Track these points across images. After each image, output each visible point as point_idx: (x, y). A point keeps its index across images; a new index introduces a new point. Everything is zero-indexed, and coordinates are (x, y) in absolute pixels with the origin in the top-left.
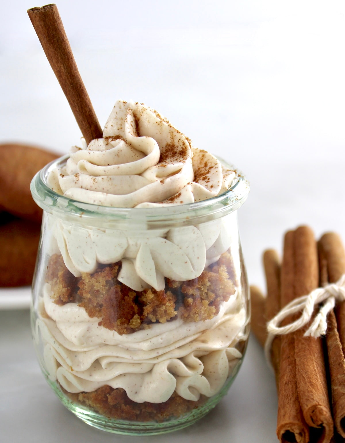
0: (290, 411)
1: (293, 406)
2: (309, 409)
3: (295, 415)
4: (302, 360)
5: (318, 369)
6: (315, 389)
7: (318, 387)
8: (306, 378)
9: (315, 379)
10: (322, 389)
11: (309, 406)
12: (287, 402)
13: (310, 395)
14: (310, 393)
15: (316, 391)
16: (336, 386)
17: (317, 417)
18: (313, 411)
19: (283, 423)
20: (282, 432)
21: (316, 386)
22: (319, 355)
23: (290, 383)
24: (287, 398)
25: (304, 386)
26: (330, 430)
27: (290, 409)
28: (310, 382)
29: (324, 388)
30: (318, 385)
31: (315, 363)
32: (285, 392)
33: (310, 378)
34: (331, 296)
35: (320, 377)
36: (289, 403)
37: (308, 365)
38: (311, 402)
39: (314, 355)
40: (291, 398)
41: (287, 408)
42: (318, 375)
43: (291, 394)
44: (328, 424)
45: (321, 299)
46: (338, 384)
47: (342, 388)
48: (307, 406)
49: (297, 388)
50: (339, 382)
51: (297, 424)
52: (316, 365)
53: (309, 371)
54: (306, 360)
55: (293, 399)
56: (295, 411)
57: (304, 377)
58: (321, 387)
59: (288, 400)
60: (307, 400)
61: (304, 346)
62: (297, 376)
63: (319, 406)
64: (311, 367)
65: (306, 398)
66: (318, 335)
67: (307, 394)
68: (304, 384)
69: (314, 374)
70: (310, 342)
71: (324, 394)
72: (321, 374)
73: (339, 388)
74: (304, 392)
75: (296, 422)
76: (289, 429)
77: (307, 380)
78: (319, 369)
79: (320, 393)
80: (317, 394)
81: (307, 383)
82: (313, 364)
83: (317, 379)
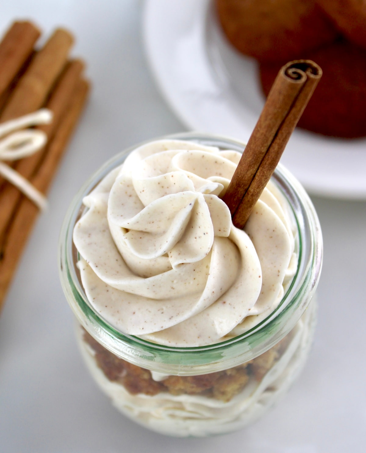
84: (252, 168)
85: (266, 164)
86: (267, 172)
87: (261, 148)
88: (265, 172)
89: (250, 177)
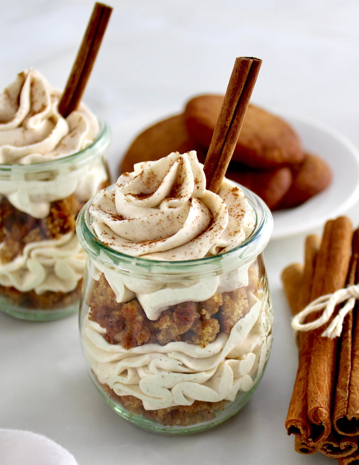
0: (298, 408)
1: (301, 403)
2: (312, 409)
3: (301, 412)
4: (316, 360)
5: (327, 370)
6: (321, 391)
7: (324, 388)
8: (315, 379)
9: (322, 381)
10: (327, 391)
11: (312, 407)
12: (297, 399)
13: (315, 397)
14: (315, 395)
15: (321, 393)
16: (339, 388)
17: (318, 417)
18: (316, 412)
19: (290, 419)
20: (289, 426)
21: (322, 387)
22: (332, 355)
23: (303, 379)
24: (298, 395)
25: (312, 387)
26: (328, 429)
27: (298, 406)
28: (318, 383)
29: (329, 389)
30: (324, 387)
31: (326, 364)
32: (298, 388)
33: (318, 379)
34: (352, 296)
35: (328, 378)
36: (298, 400)
37: (319, 366)
38: (314, 404)
39: (327, 356)
40: (301, 395)
41: (296, 404)
42: (326, 376)
43: (302, 391)
44: (326, 424)
45: (343, 299)
46: (341, 387)
47: (342, 392)
48: (311, 407)
49: (307, 386)
50: (341, 385)
51: (301, 421)
52: (327, 366)
53: (319, 372)
54: (319, 360)
55: (302, 397)
56: (302, 408)
57: (314, 378)
58: (327, 389)
59: (298, 397)
60: (312, 401)
61: (320, 345)
62: (310, 375)
63: (320, 408)
64: (322, 368)
65: (311, 399)
66: (334, 336)
67: (313, 395)
68: (312, 385)
69: (323, 376)
70: (327, 341)
71: (328, 396)
72: (330, 375)
73: (341, 391)
74: (311, 392)
75: (301, 419)
76: (294, 424)
77: (315, 381)
78: (329, 370)
79: (324, 395)
80: (321, 396)
81: (315, 384)
82: (325, 364)
83: (324, 381)
84: (219, 142)
85: (229, 138)
86: (230, 145)
87: (225, 122)
88: (229, 145)
89: (218, 151)
